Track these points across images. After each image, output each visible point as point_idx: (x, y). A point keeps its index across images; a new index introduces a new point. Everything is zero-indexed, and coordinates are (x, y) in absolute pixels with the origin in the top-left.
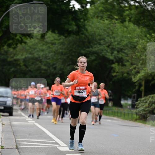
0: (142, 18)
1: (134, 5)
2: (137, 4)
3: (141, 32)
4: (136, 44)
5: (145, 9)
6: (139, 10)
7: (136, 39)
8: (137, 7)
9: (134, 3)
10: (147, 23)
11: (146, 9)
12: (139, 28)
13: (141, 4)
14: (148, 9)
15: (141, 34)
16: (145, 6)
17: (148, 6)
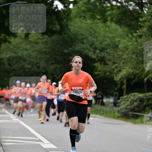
0: (124, 18)
1: (116, 5)
2: (119, 4)
3: (123, 32)
4: (117, 43)
5: (126, 9)
6: (120, 10)
7: (118, 38)
8: (119, 8)
9: (116, 3)
10: (129, 23)
11: (128, 9)
12: (121, 27)
13: (122, 4)
14: (129, 9)
15: (122, 33)
16: (127, 6)
17: (130, 6)
